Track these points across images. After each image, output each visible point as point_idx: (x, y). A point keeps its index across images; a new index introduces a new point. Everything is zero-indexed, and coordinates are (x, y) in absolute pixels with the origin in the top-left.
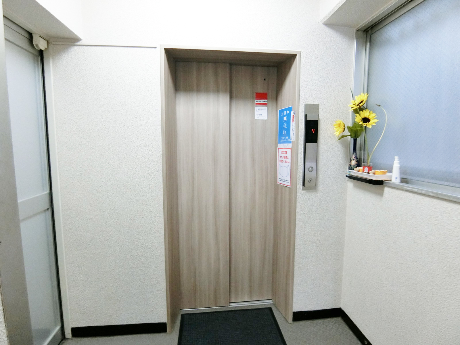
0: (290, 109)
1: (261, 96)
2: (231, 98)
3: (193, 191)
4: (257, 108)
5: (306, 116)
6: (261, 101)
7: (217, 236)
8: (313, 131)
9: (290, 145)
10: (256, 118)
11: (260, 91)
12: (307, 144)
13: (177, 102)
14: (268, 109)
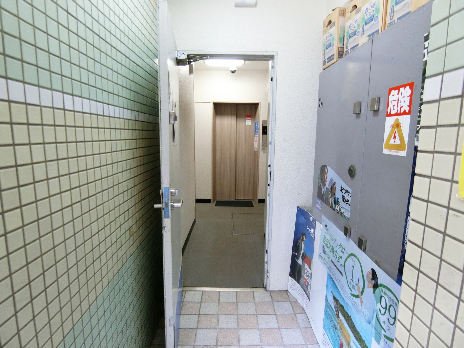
0: (258, 122)
1: (248, 116)
2: (237, 117)
3: (222, 155)
4: (247, 121)
5: (263, 125)
6: (248, 118)
7: (230, 171)
8: (265, 130)
9: (257, 135)
10: (247, 125)
11: (248, 114)
12: (263, 135)
13: (217, 119)
14: (251, 121)
